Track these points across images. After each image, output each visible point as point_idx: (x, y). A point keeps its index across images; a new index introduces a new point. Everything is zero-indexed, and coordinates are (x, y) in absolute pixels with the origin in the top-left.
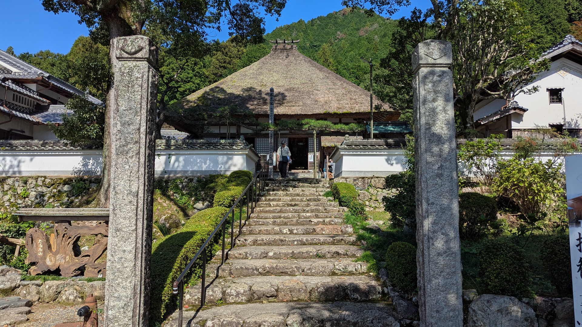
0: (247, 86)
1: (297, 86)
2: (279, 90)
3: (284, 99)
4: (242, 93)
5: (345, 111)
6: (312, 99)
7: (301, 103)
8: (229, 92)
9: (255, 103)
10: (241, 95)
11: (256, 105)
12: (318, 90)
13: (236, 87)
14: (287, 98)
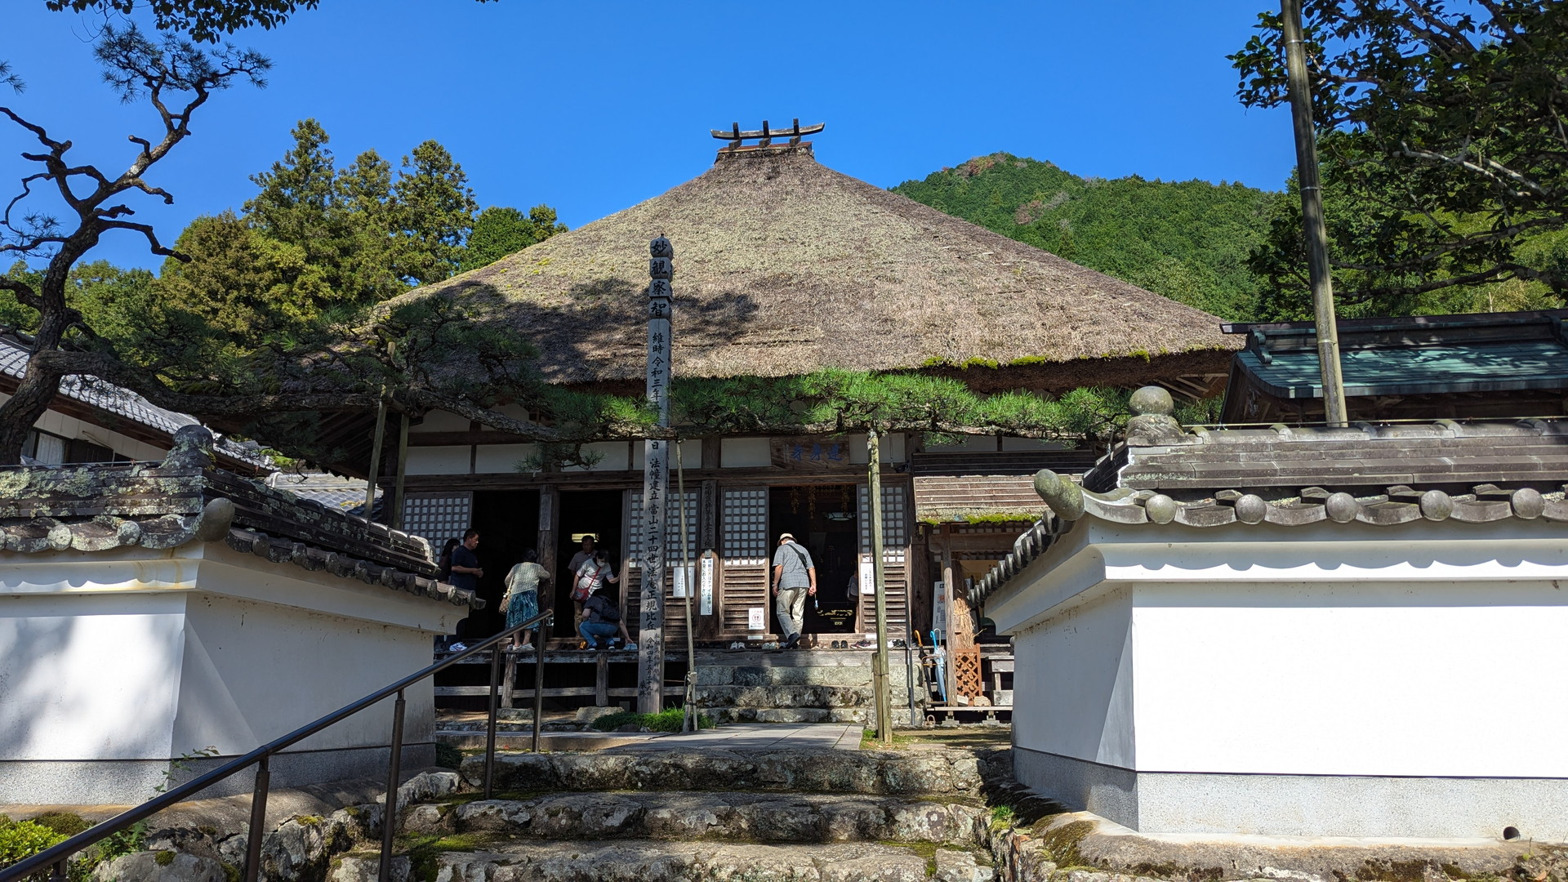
0: (595, 277)
1: (803, 271)
2: (728, 287)
3: (743, 319)
4: (568, 301)
5: (1022, 356)
6: (866, 312)
7: (819, 331)
8: (514, 300)
9: (618, 336)
10: (563, 311)
11: (620, 342)
12: (893, 280)
13: (547, 281)
14: (761, 313)
